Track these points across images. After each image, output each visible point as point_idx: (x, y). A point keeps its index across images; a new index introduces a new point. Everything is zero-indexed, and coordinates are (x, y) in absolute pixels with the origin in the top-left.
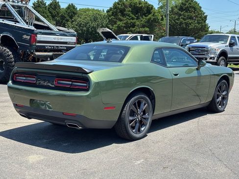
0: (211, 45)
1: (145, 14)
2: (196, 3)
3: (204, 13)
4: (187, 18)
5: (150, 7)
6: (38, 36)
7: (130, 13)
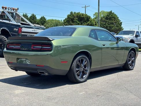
0: (125, 36)
1: (85, 21)
2: (115, 15)
3: (120, 21)
4: (111, 24)
5: (89, 17)
6: (23, 29)
7: (77, 21)
